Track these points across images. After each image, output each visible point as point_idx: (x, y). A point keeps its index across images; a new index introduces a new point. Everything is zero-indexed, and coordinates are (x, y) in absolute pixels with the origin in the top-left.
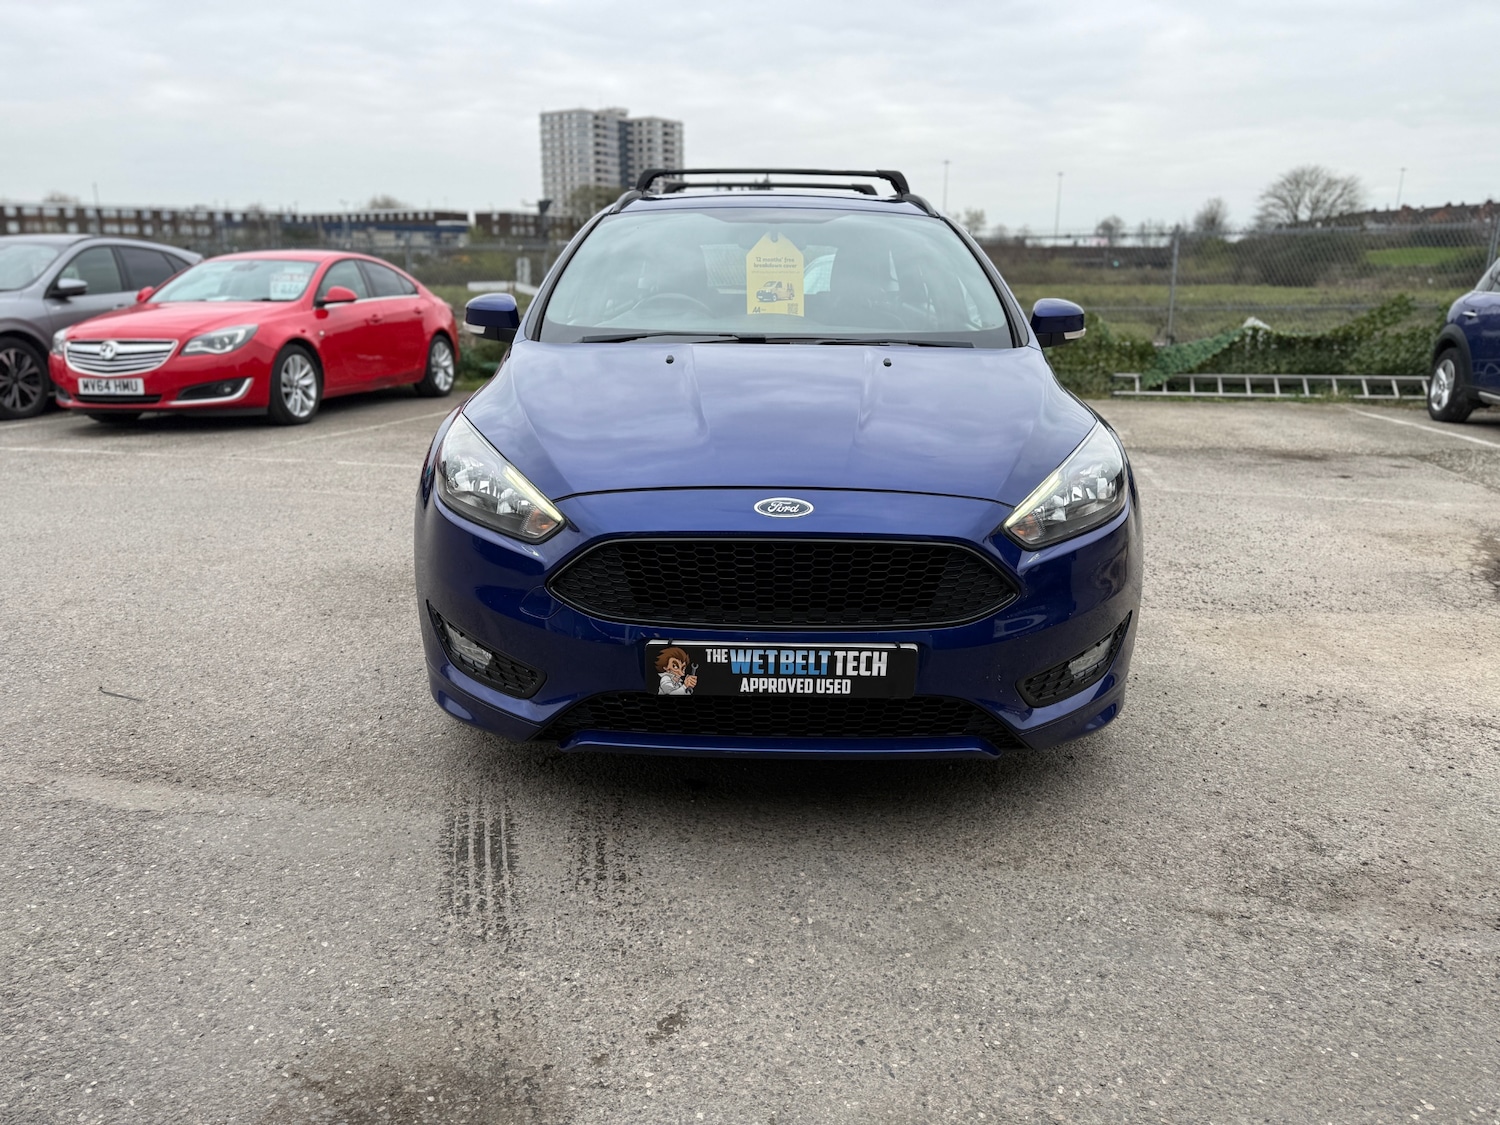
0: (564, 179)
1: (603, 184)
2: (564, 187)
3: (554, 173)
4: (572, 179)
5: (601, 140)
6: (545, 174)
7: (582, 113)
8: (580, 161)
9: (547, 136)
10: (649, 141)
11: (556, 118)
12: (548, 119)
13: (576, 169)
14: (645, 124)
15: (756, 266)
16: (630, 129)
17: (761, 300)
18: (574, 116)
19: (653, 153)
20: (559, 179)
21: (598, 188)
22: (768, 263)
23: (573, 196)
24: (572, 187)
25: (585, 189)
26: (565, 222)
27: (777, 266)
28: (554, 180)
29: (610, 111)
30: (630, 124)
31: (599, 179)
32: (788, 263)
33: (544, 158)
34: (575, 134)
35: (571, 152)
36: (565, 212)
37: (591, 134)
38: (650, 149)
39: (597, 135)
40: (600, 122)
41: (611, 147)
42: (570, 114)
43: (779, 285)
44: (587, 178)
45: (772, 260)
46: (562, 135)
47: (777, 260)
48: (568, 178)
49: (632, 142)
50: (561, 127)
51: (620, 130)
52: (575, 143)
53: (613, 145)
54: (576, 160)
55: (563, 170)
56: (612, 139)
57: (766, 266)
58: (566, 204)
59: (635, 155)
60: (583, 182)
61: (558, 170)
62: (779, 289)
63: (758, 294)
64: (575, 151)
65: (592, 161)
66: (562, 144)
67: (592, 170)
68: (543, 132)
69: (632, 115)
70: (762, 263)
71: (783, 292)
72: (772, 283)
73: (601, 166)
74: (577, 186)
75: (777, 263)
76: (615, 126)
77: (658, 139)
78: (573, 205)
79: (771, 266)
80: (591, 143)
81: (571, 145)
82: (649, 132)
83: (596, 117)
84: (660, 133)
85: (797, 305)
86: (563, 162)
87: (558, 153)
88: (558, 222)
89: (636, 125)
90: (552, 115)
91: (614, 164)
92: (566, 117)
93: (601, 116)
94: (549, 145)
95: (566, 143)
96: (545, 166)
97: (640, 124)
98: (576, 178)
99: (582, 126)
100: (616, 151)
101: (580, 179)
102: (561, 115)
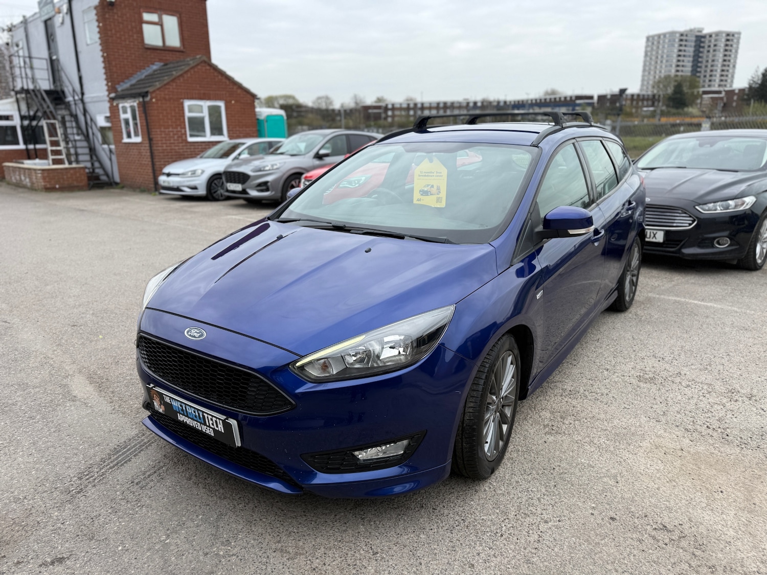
0: (655, 72)
1: (679, 74)
2: (655, 77)
3: (650, 69)
4: (660, 72)
5: (682, 48)
6: (644, 70)
7: (672, 33)
8: (667, 61)
9: (649, 49)
10: (715, 45)
11: (656, 38)
12: (651, 39)
13: (664, 66)
14: (713, 36)
15: (419, 176)
16: (703, 40)
17: (422, 195)
18: (667, 36)
19: (717, 53)
20: (652, 73)
21: (677, 76)
22: (427, 174)
23: (659, 82)
24: (660, 77)
25: (667, 77)
26: (651, 97)
27: (431, 176)
28: (649, 73)
29: (691, 30)
30: (704, 37)
31: (677, 71)
32: (438, 174)
33: (645, 62)
34: (666, 46)
35: (662, 57)
36: (653, 92)
37: (676, 45)
38: (714, 51)
39: (681, 45)
40: (684, 38)
41: (689, 52)
42: (665, 35)
43: (432, 186)
44: (670, 71)
45: (428, 173)
46: (658, 48)
47: (432, 172)
48: (658, 72)
49: (703, 47)
50: (659, 42)
51: (696, 41)
52: (665, 51)
53: (690, 50)
54: (664, 61)
55: (656, 67)
56: (691, 46)
57: (425, 176)
58: (653, 87)
59: (704, 55)
60: (667, 73)
61: (652, 68)
62: (432, 189)
63: (420, 191)
64: (665, 56)
65: (675, 61)
66: (657, 53)
67: (674, 66)
68: (647, 47)
69: (705, 32)
70: (423, 174)
71: (434, 190)
72: (428, 185)
73: (681, 63)
74: (662, 76)
75: (432, 174)
76: (694, 39)
77: (722, 45)
78: (658, 87)
79: (428, 176)
80: (676, 50)
81: (663, 52)
82: (716, 40)
83: (682, 35)
84: (723, 40)
85: (442, 198)
86: (656, 62)
87: (654, 58)
88: (646, 97)
89: (708, 37)
90: (653, 37)
91: (689, 62)
92: (662, 37)
93: (685, 34)
94: (649, 54)
95: (660, 52)
96: (645, 65)
97: (711, 36)
98: (663, 71)
99: (671, 42)
100: (692, 54)
101: (665, 72)
102: (659, 36)
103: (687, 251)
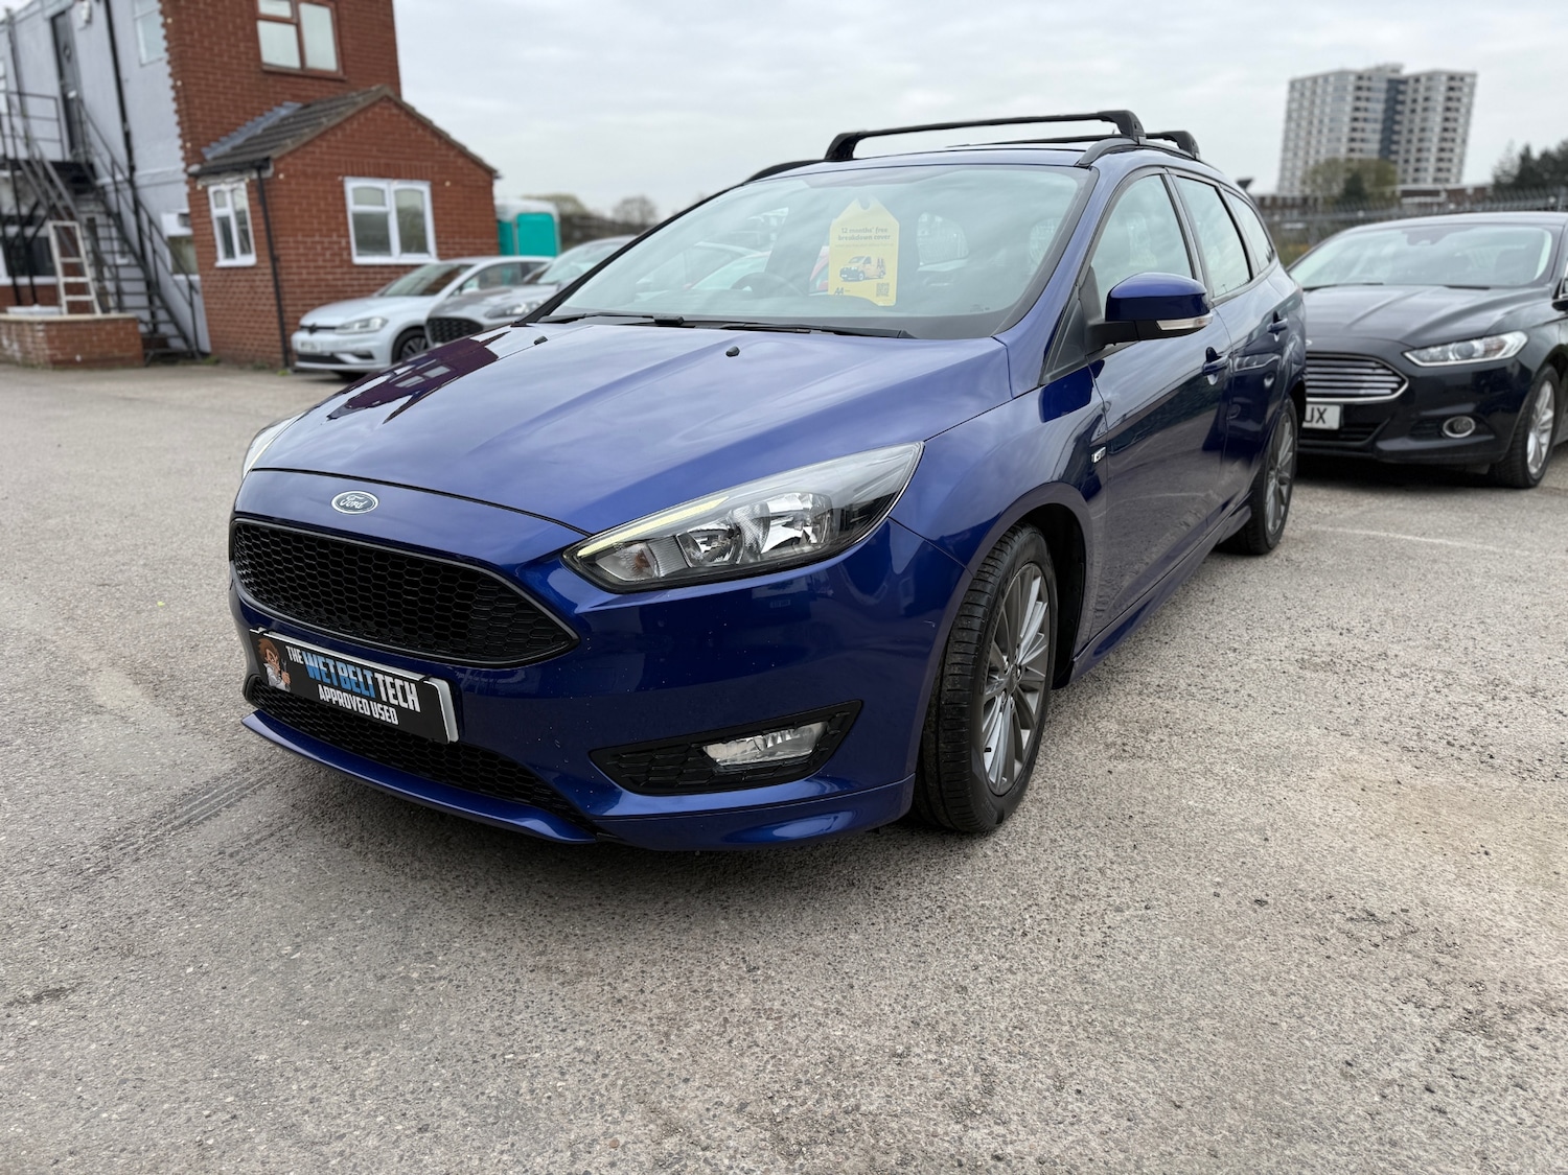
0: (1307, 153)
1: (1356, 155)
2: (1306, 163)
3: (1296, 146)
4: (1318, 152)
5: (1362, 104)
6: (1285, 149)
7: (1341, 75)
8: (1331, 130)
9: (1295, 106)
10: (1427, 99)
11: (1309, 84)
12: (1298, 86)
13: (1324, 140)
14: (1423, 80)
15: (840, 238)
16: (1402, 87)
17: (845, 280)
18: (1331, 79)
19: (1430, 114)
20: (1301, 153)
21: (1350, 160)
22: (856, 235)
23: (1315, 172)
24: (1317, 162)
25: (1332, 163)
26: (1299, 202)
27: (866, 238)
28: (1296, 154)
29: (1379, 69)
30: (1404, 82)
31: (1352, 150)
32: (880, 234)
33: (1287, 132)
34: (1329, 99)
35: (1321, 122)
36: (1302, 191)
37: (1349, 99)
38: (1425, 109)
39: (1358, 99)
40: (1364, 83)
41: (1375, 111)
42: (1326, 77)
43: (868, 261)
44: (1337, 150)
45: (860, 231)
46: (1313, 103)
47: (867, 230)
48: (1312, 152)
49: (1403, 103)
50: (1314, 92)
51: (1388, 90)
52: (1328, 110)
53: (1377, 108)
54: (1325, 130)
55: (1308, 143)
56: (1378, 101)
57: (852, 238)
58: (1304, 182)
59: (1405, 118)
60: (1330, 155)
61: (1302, 144)
62: (868, 266)
63: (842, 272)
64: (1326, 120)
65: (1346, 129)
66: (1311, 113)
67: (1344, 140)
68: (1290, 101)
69: (1408, 71)
70: (849, 235)
71: (872, 269)
72: (859, 258)
73: (1358, 135)
74: (1322, 159)
75: (868, 234)
76: (1384, 85)
77: (1439, 97)
78: (1314, 182)
79: (858, 238)
80: (1348, 109)
81: (1322, 112)
82: (1428, 89)
83: (1360, 78)
84: (1443, 88)
85: (888, 284)
86: (1309, 133)
87: (1304, 123)
88: (1289, 202)
89: (1411, 82)
90: (1303, 81)
91: (1374, 131)
92: (1320, 81)
93: (1366, 75)
94: (1295, 115)
95: (1317, 112)
96: (1286, 139)
97: (1417, 80)
98: (1323, 151)
99: (1340, 89)
100: (1380, 116)
101: (1327, 151)
102: (1314, 80)
103: (1387, 445)
